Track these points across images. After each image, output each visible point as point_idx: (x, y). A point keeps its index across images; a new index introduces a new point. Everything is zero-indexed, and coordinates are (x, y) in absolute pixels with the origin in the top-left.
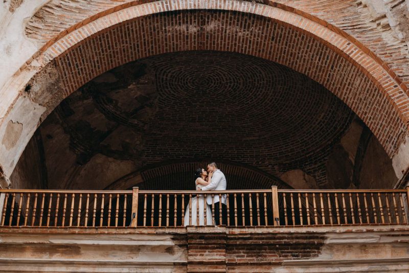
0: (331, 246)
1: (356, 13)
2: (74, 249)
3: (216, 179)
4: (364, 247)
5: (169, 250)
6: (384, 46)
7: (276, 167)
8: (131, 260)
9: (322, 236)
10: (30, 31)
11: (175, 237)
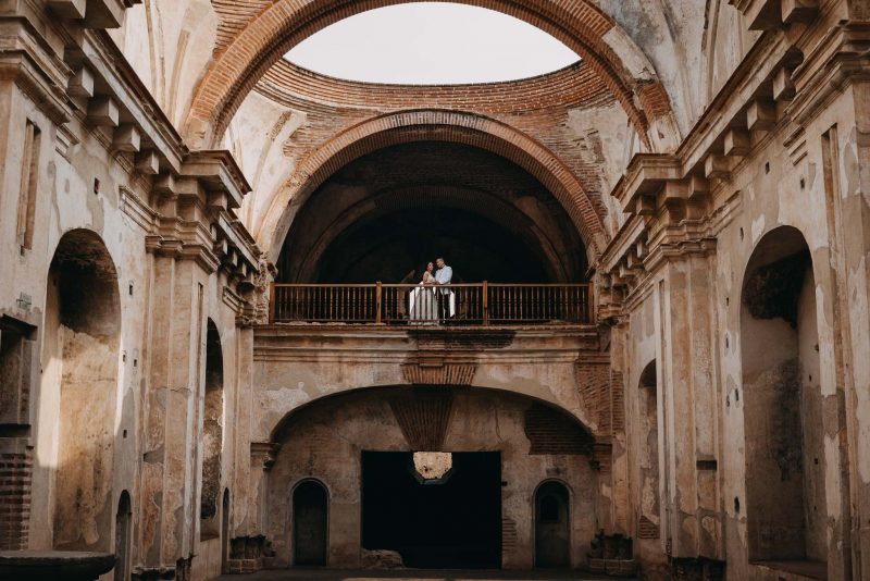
0: (520, 339)
1: (560, 132)
2: (339, 340)
3: (445, 274)
4: (543, 340)
5: (405, 340)
6: (581, 164)
7: (510, 192)
8: (380, 348)
9: (513, 332)
10: (287, 150)
11: (409, 332)
